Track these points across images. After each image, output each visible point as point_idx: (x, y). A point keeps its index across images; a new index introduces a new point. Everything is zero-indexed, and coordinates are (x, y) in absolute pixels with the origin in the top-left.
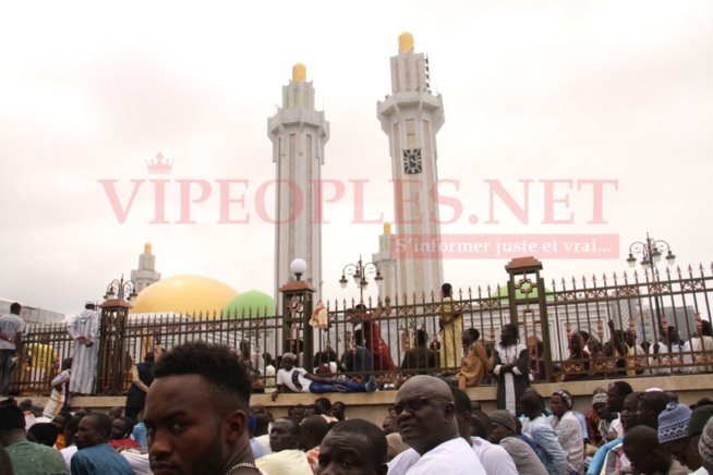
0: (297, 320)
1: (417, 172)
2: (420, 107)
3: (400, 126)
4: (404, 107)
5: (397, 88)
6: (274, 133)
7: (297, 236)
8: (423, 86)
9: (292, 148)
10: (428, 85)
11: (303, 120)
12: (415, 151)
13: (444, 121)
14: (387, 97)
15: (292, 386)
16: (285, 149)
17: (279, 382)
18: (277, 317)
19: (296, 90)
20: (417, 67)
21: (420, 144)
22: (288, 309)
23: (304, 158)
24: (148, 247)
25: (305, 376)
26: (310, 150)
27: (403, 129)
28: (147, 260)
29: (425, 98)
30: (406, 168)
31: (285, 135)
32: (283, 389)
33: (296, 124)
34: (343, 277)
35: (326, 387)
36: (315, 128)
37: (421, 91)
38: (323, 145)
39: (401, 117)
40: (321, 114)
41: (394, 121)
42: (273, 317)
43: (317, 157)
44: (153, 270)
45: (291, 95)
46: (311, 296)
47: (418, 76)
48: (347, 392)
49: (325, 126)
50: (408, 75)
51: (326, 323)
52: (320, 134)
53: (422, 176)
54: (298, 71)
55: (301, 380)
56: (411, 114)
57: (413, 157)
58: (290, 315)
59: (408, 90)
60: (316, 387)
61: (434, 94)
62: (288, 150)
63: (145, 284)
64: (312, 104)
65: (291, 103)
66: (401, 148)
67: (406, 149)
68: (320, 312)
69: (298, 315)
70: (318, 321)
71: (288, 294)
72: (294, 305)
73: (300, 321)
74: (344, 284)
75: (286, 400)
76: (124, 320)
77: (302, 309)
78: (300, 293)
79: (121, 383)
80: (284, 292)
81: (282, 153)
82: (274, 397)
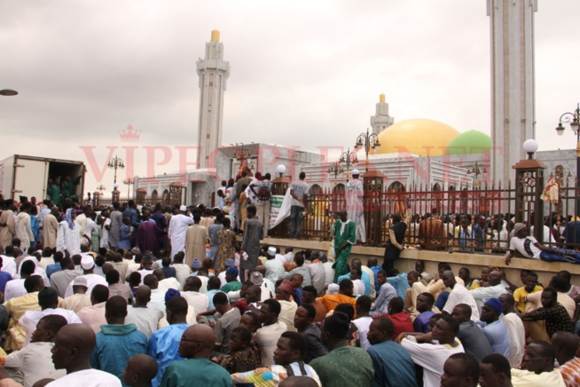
0: (528, 194)
15: (524, 252)
16: (499, 3)
17: (512, 248)
18: (510, 191)
22: (521, 184)
23: (517, 8)
24: (382, 97)
25: (535, 245)
28: (382, 107)
32: (516, 253)
34: (560, 125)
35: (555, 257)
42: (506, 191)
44: (387, 116)
46: (542, 173)
48: (576, 263)
51: (557, 198)
55: (533, 248)
58: (522, 189)
60: (546, 256)
62: (501, 3)
63: (381, 127)
68: (551, 188)
69: (529, 190)
70: (549, 196)
71: (520, 171)
72: (526, 180)
73: (531, 194)
74: (560, 131)
75: (518, 263)
76: (380, 188)
77: (534, 184)
78: (532, 170)
79: (380, 236)
80: (517, 169)
81: (495, 6)
82: (507, 262)
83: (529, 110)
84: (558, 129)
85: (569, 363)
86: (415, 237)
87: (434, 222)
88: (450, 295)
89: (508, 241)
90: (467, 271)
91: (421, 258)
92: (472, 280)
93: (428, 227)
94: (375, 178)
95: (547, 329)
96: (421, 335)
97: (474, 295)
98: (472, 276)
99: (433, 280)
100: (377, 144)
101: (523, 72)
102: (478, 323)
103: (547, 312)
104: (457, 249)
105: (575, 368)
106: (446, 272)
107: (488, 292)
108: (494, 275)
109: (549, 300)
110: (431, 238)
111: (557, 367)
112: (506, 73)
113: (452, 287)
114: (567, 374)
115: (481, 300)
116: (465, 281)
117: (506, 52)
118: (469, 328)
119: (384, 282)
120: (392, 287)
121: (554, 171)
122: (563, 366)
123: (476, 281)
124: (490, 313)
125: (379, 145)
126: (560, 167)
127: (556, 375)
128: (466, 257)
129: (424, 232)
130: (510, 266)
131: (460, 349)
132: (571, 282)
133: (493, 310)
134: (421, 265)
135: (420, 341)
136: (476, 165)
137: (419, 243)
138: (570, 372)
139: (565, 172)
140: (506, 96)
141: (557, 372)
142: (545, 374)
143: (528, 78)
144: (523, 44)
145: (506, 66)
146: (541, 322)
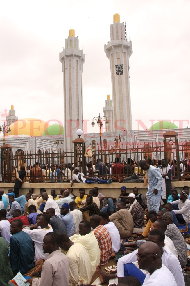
0: (79, 154)
1: (121, 74)
2: (123, 46)
3: (114, 55)
4: (116, 46)
5: (113, 38)
6: (62, 59)
7: (73, 102)
8: (124, 38)
9: (70, 66)
10: (126, 37)
11: (74, 54)
12: (120, 65)
13: (132, 53)
14: (109, 42)
15: (79, 181)
16: (67, 66)
17: (73, 178)
18: (71, 153)
19: (71, 41)
20: (121, 29)
21: (122, 62)
22: (76, 149)
23: (75, 70)
24: (12, 107)
25: (84, 177)
26: (77, 66)
27: (115, 56)
28: (12, 112)
29: (124, 43)
30: (117, 73)
31: (67, 60)
33: (71, 56)
34: (93, 122)
35: (92, 181)
36: (79, 57)
37: (123, 39)
38: (82, 64)
39: (115, 51)
40: (82, 51)
41: (112, 53)
42: (70, 153)
43: (80, 69)
44: (15, 116)
45: (69, 43)
46: (85, 144)
47: (122, 33)
48: (100, 183)
49: (83, 56)
50: (117, 33)
51: (91, 155)
52: (81, 59)
53: (123, 76)
54: (72, 32)
55: (82, 178)
56: (119, 50)
57: (119, 68)
58: (77, 152)
59: (117, 39)
60: (88, 182)
61: (128, 41)
62: (68, 66)
64: (78, 47)
65: (69, 46)
66: (114, 64)
67: (116, 64)
68: (89, 151)
69: (80, 152)
70: (88, 154)
71: (76, 143)
72: (78, 148)
73: (81, 154)
74: (93, 125)
75: (76, 186)
76: (10, 153)
77: (81, 149)
78: (80, 143)
79: (11, 177)
80: (74, 143)
81: (66, 68)
82: (72, 185)
83: (80, 115)
84: (92, 124)
85: (97, 228)
86: (28, 177)
87: (37, 169)
88: (46, 204)
89: (72, 176)
90: (54, 191)
91: (32, 187)
92: (57, 195)
93: (35, 172)
94: (7, 148)
95: (89, 214)
96: (32, 226)
97: (57, 203)
98: (56, 194)
99: (38, 197)
100: (9, 130)
101: (78, 98)
102: (59, 216)
103: (89, 207)
104: (49, 181)
105: (99, 230)
106: (44, 193)
107: (64, 201)
108: (66, 192)
109: (89, 201)
110: (36, 177)
111: (92, 230)
112: (70, 98)
113: (47, 200)
114: (96, 233)
115: (61, 204)
116: (53, 196)
117: (70, 89)
118: (55, 219)
119: (13, 200)
120: (18, 203)
121: (91, 143)
122: (95, 229)
123: (58, 196)
124: (65, 210)
125: (10, 131)
126: (94, 141)
127: (92, 234)
128: (53, 185)
129: (32, 174)
130: (73, 187)
131: (51, 230)
132: (99, 192)
133: (66, 209)
134: (32, 190)
135: (31, 229)
136: (58, 140)
137: (30, 179)
138: (97, 231)
139: (96, 143)
140: (71, 109)
141: (92, 233)
142: (87, 235)
143: (80, 101)
144: (78, 85)
145: (70, 95)
146: (87, 211)
